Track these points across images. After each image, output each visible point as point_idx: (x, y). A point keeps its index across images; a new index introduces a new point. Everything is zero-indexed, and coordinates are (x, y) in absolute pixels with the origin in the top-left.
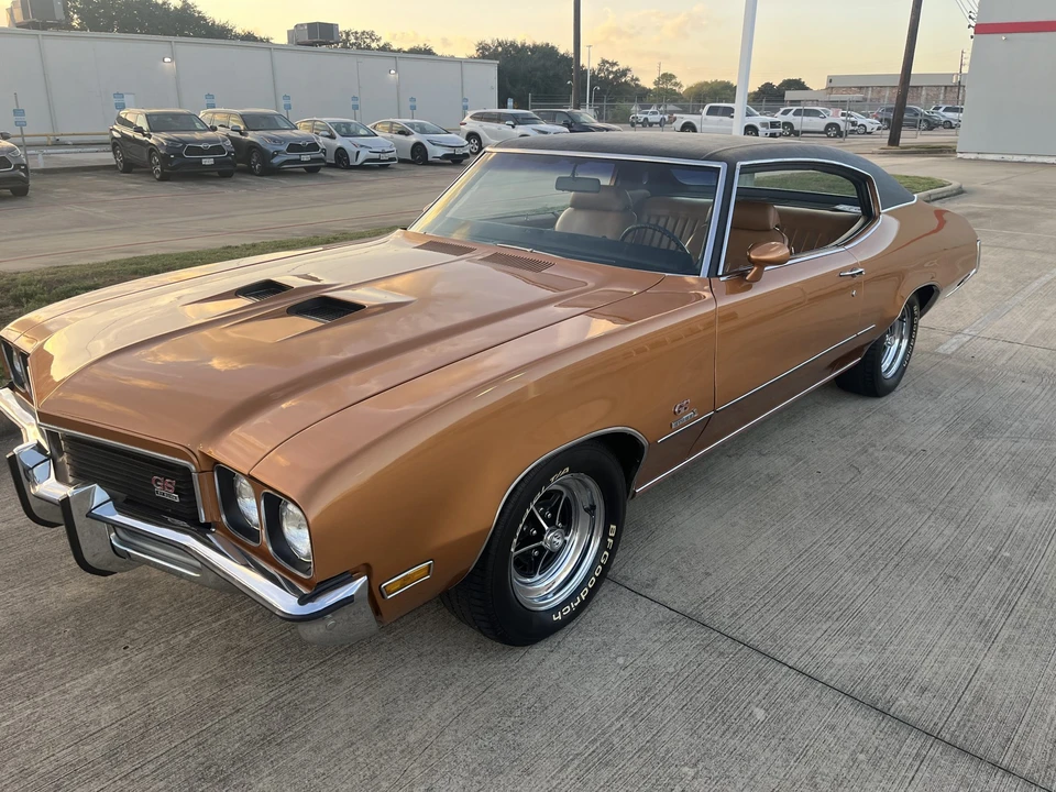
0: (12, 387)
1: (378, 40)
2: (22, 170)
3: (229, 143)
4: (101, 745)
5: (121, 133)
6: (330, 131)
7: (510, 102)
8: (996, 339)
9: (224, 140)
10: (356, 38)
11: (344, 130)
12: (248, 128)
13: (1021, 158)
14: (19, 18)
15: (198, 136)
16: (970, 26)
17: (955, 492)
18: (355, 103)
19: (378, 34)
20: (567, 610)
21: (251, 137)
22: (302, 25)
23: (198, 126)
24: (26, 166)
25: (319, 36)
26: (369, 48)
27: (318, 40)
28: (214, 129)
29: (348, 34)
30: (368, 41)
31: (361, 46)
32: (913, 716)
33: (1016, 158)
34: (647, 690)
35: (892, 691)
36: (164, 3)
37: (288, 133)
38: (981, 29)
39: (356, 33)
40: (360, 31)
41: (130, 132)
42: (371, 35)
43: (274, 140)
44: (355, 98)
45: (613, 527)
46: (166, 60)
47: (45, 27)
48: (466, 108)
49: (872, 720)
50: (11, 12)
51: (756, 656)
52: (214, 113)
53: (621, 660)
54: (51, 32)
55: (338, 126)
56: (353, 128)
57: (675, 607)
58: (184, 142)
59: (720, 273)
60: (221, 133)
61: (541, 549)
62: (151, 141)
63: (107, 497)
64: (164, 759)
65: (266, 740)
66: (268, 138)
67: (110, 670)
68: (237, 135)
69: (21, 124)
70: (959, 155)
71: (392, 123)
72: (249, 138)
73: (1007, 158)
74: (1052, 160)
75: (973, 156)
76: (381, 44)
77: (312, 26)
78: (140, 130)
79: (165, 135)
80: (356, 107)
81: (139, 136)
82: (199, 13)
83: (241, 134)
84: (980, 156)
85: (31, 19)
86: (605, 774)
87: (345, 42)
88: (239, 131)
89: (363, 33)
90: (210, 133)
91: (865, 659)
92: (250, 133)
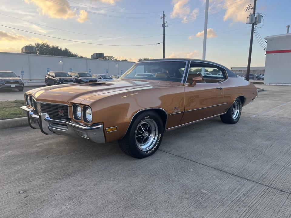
0: (26, 106)
1: (114, 58)
2: (22, 85)
3: (75, 79)
4: (41, 171)
5: (48, 77)
6: (100, 77)
7: (147, 72)
8: (265, 115)
9: (74, 79)
10: (108, 58)
11: (104, 77)
12: (80, 76)
13: (281, 84)
14: (24, 51)
15: (67, 78)
16: (265, 52)
17: (247, 139)
18: (107, 71)
19: (114, 57)
20: (149, 152)
21: (80, 78)
22: (95, 54)
23: (67, 75)
24: (23, 84)
25: (99, 56)
26: (111, 60)
27: (99, 57)
28: (71, 76)
29: (106, 57)
30: (111, 58)
31: (109, 59)
32: (227, 171)
33: (280, 84)
34: (166, 166)
35: (224, 168)
36: (61, 49)
37: (90, 77)
38: (268, 52)
39: (108, 56)
40: (109, 56)
41: (50, 77)
42: (112, 57)
43: (86, 79)
44: (107, 70)
45: (160, 134)
46: (60, 62)
47: (30, 53)
48: (135, 73)
49: (218, 171)
50: (22, 49)
51: (193, 162)
52: (71, 73)
53: (161, 162)
54: (32, 54)
55: (102, 76)
56: (106, 77)
57: (175, 155)
58: (63, 79)
59: (186, 82)
60: (73, 77)
61: (143, 137)
62: (55, 79)
63: (48, 116)
64: (56, 172)
65: (78, 171)
66: (84, 78)
67: (44, 161)
68: (77, 78)
69: (23, 75)
70: (265, 84)
71: (116, 76)
72: (80, 79)
73: (278, 84)
74: (290, 85)
75: (268, 84)
76: (115, 59)
77: (97, 54)
78: (53, 76)
79: (59, 77)
80: (107, 72)
81: (52, 78)
82: (69, 51)
83: (78, 78)
84: (270, 84)
85: (27, 51)
86: (155, 177)
87: (105, 58)
88: (78, 77)
89: (110, 56)
90: (71, 77)
91: (218, 163)
92: (80, 77)
